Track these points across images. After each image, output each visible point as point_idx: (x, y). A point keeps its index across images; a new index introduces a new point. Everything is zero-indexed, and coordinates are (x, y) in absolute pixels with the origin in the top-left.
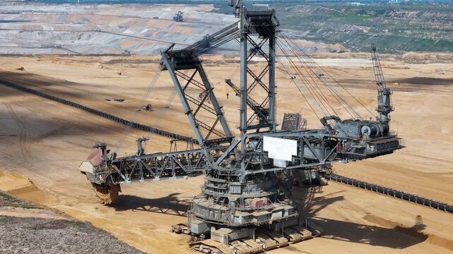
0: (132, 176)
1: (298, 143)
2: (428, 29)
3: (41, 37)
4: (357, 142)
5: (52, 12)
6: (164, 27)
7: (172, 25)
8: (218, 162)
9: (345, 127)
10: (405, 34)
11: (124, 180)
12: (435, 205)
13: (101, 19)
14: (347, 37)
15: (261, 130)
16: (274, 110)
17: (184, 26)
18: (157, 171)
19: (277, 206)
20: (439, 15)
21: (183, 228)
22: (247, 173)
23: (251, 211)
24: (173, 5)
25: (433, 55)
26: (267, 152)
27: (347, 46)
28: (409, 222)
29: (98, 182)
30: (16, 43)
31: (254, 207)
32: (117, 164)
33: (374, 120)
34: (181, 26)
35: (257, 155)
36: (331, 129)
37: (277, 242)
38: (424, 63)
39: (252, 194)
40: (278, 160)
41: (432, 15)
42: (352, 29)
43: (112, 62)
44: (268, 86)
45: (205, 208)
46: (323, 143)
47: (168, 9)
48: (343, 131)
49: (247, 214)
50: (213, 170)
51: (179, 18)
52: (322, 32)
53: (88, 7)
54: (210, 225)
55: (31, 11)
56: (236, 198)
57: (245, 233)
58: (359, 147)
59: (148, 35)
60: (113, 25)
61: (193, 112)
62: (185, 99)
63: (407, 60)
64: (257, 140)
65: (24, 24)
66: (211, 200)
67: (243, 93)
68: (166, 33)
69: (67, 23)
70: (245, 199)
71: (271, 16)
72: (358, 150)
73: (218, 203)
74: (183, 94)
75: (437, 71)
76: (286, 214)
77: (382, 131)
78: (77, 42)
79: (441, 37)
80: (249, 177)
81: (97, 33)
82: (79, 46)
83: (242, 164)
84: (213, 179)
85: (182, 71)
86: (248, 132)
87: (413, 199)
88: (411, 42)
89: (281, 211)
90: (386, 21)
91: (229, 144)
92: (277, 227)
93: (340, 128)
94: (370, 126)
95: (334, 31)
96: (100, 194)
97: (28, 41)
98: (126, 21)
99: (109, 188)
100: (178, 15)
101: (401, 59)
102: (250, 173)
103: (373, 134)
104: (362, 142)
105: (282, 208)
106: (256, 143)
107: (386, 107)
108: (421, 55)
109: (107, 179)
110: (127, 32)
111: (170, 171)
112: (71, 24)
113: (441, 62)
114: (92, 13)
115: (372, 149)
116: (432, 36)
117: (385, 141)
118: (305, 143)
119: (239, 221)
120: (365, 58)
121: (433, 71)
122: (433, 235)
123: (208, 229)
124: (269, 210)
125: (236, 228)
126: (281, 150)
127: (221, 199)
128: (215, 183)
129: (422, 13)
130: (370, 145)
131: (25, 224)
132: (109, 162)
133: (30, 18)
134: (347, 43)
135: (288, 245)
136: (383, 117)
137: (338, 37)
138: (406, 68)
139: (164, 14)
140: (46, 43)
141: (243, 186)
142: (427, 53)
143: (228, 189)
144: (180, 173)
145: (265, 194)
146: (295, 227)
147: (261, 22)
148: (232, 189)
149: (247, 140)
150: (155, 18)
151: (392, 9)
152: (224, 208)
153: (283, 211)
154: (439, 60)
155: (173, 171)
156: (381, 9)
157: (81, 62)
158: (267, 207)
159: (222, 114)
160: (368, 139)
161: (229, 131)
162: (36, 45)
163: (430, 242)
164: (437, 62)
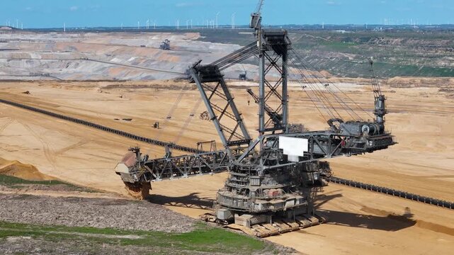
0: (163, 175)
1: (309, 141)
2: (412, 56)
3: (29, 66)
4: (358, 138)
5: (40, 41)
6: (151, 55)
7: (159, 53)
8: (240, 159)
9: (348, 126)
10: (390, 61)
11: (155, 178)
12: (422, 200)
13: (88, 48)
14: (332, 64)
15: (276, 132)
16: (287, 116)
17: (172, 53)
18: (186, 170)
19: (290, 196)
20: (422, 42)
21: (209, 217)
22: (265, 168)
23: (269, 199)
24: (160, 33)
25: (418, 80)
26: (282, 150)
27: (333, 73)
28: (400, 211)
29: (132, 181)
30: (4, 71)
31: (271, 196)
32: (150, 165)
33: (372, 121)
34: (168, 54)
35: (273, 152)
36: (336, 129)
37: (290, 226)
38: (409, 87)
39: (269, 186)
40: (291, 156)
41: (417, 41)
42: (338, 56)
43: (109, 87)
44: (281, 94)
45: (230, 198)
46: (330, 141)
47: (154, 38)
48: (346, 130)
49: (265, 202)
50: (235, 166)
51: (166, 47)
52: (308, 59)
53: (75, 35)
54: (234, 212)
55: (18, 40)
56: (256, 188)
57: (263, 218)
58: (360, 142)
59: (135, 63)
60: (101, 53)
61: (218, 118)
62: (211, 107)
63: (392, 85)
64: (273, 140)
65: (12, 52)
66: (234, 192)
67: (261, 100)
68: (154, 61)
69: (54, 51)
70: (263, 189)
71: (284, 36)
72: (359, 145)
73: (241, 194)
74: (209, 103)
75: (421, 94)
76: (298, 203)
77: (378, 129)
78: (65, 70)
79: (425, 64)
80: (266, 172)
81: (84, 61)
82: (67, 73)
83: (261, 160)
84: (236, 174)
85: (207, 83)
86: (266, 133)
87: (403, 195)
88: (396, 68)
89: (293, 200)
90: (371, 48)
91: (247, 145)
92: (289, 214)
93: (344, 127)
94: (369, 126)
95: (320, 58)
96: (132, 192)
97: (16, 70)
98: (113, 49)
99: (141, 186)
100: (165, 43)
101: (387, 84)
102: (267, 167)
103: (371, 131)
104: (362, 139)
105: (294, 197)
106: (273, 142)
107: (382, 110)
108: (406, 79)
109: (141, 178)
110: (115, 60)
111: (197, 169)
112: (58, 53)
113: (425, 86)
114: (79, 42)
115: (371, 144)
116: (416, 62)
117: (381, 138)
118: (314, 141)
119: (259, 208)
120: (353, 83)
121: (418, 94)
122: (420, 221)
123: (232, 216)
124: (284, 199)
125: (256, 214)
126: (294, 148)
127: (243, 190)
128: (237, 177)
129: (406, 40)
130: (369, 140)
131: (94, 202)
132: (142, 163)
133: (17, 47)
134: (333, 70)
135: (299, 229)
136: (379, 119)
137: (324, 64)
138: (392, 92)
139: (151, 43)
140: (34, 71)
141: (261, 179)
142: (412, 78)
143: (249, 182)
144: (206, 170)
145: (281, 186)
146: (305, 215)
147: (276, 41)
148: (252, 182)
149: (265, 140)
150: (142, 46)
151: (376, 37)
152: (246, 198)
153: (295, 200)
154: (424, 84)
155: (200, 169)
156: (366, 37)
157: (80, 87)
158: (282, 197)
159: (241, 120)
160: (367, 135)
161: (247, 134)
162: (24, 74)
163: (419, 226)
164: (421, 86)
